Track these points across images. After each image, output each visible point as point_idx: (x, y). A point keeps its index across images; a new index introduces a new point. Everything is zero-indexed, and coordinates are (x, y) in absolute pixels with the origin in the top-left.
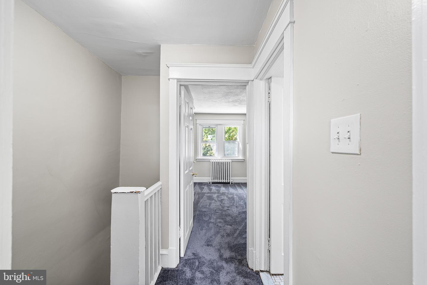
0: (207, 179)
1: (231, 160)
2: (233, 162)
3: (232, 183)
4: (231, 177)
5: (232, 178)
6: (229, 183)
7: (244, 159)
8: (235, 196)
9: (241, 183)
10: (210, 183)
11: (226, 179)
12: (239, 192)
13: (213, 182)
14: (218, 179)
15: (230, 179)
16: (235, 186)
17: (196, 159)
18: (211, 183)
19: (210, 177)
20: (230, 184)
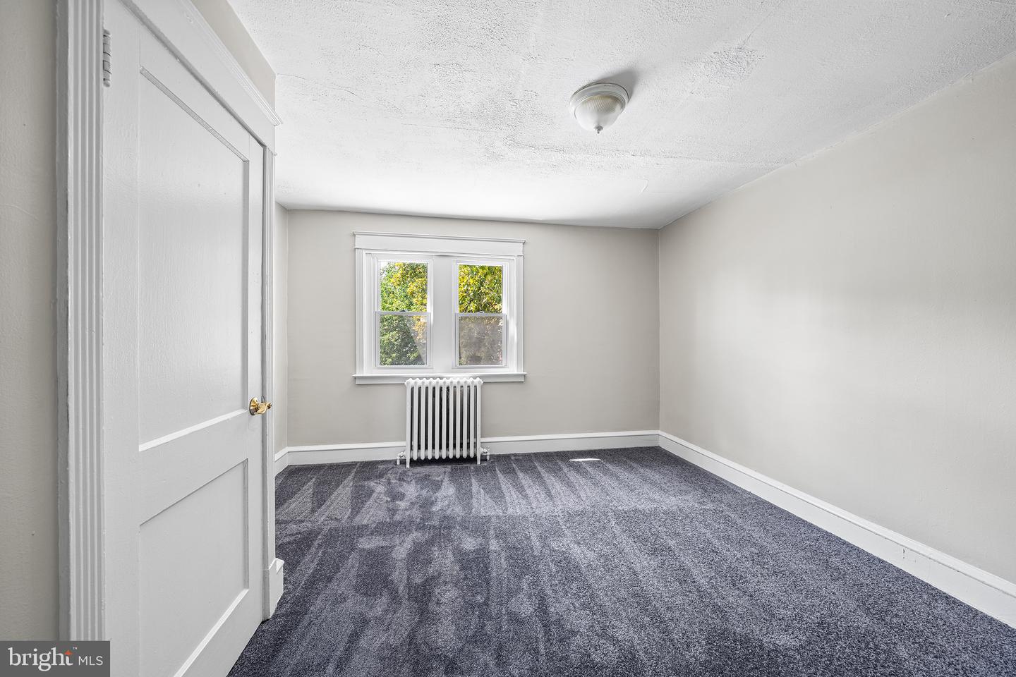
0: (395, 448)
1: (481, 377)
2: (488, 386)
3: (484, 459)
4: (482, 437)
5: (484, 440)
6: (473, 460)
7: (525, 376)
8: (494, 545)
9: (515, 455)
10: (403, 462)
11: (461, 446)
12: (510, 511)
13: (415, 458)
14: (433, 447)
15: (475, 443)
16: (494, 475)
17: (355, 378)
18: (408, 466)
19: (405, 440)
20: (479, 463)
